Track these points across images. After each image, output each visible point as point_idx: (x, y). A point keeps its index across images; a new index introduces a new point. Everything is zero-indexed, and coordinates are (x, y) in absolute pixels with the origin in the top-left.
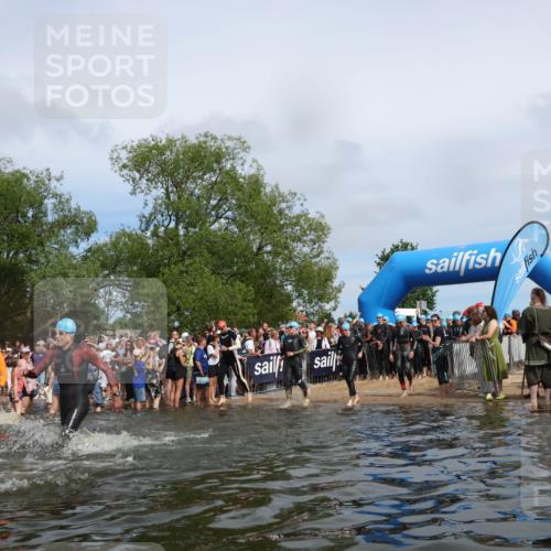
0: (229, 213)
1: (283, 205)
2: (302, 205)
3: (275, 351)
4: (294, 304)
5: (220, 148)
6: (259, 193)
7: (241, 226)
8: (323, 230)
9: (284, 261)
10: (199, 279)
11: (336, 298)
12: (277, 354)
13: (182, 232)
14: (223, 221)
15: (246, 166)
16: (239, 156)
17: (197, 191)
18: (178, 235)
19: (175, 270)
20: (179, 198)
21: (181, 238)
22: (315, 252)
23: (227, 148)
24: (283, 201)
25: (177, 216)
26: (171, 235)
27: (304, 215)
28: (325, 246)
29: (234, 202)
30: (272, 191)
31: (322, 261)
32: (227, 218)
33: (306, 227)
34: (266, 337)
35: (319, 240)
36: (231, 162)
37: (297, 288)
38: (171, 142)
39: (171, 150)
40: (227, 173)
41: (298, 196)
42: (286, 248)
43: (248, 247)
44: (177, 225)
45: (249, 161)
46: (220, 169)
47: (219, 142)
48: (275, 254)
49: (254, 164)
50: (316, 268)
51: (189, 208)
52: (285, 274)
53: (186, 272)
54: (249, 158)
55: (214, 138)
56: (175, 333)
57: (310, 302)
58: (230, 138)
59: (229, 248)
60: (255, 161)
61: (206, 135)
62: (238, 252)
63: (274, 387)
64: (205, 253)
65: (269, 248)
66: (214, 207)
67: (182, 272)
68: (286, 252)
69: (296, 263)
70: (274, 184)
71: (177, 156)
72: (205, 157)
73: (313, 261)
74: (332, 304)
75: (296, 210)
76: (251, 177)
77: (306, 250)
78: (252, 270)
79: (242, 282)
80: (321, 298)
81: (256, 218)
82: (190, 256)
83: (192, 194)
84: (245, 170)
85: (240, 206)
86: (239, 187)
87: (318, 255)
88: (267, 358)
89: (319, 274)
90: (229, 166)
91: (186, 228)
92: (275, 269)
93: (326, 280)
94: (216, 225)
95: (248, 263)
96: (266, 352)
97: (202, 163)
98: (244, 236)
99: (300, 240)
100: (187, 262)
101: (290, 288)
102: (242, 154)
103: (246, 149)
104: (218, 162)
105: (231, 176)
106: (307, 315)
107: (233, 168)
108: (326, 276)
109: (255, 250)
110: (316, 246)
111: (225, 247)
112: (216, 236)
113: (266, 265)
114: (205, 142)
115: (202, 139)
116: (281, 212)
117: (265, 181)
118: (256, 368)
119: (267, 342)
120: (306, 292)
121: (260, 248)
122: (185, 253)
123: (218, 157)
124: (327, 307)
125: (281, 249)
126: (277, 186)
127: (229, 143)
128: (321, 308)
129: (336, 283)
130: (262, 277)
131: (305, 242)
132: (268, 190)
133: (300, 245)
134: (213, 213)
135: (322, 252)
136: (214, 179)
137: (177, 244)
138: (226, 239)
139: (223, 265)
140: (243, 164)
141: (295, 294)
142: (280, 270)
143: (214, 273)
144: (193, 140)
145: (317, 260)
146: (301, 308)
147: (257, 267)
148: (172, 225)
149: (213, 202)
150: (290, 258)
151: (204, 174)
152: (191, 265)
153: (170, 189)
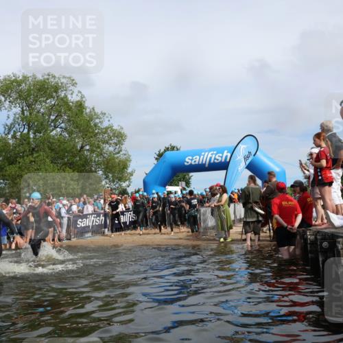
0: (63, 125)
1: (97, 121)
2: (109, 121)
3: (90, 212)
4: (103, 183)
5: (58, 84)
6: (82, 112)
7: (70, 133)
8: (122, 137)
9: (97, 156)
10: (42, 166)
11: (129, 179)
12: (92, 214)
13: (32, 136)
14: (58, 130)
15: (74, 95)
16: (70, 89)
17: (42, 110)
18: (29, 138)
19: (27, 160)
20: (30, 114)
21: (31, 140)
22: (117, 151)
23: (62, 83)
24: (97, 118)
25: (28, 125)
26: (25, 138)
27: (110, 127)
28: (123, 147)
29: (66, 117)
30: (90, 112)
31: (121, 156)
32: (61, 128)
33: (111, 134)
34: (85, 203)
35: (119, 143)
36: (64, 92)
37: (105, 173)
38: (25, 78)
39: (26, 84)
40: (62, 99)
41: (107, 115)
42: (99, 147)
43: (74, 146)
44: (29, 131)
45: (76, 92)
46: (57, 97)
47: (57, 80)
48: (92, 151)
49: (80, 95)
50: (117, 161)
51: (37, 121)
52: (98, 164)
53: (34, 162)
54: (76, 90)
55: (54, 77)
56: (26, 200)
57: (114, 182)
58: (64, 77)
59: (62, 147)
60: (80, 92)
61: (49, 75)
62: (68, 149)
63: (90, 234)
64: (47, 150)
65: (88, 147)
66: (53, 121)
67: (31, 162)
68: (99, 150)
69: (104, 157)
70: (91, 107)
71: (29, 87)
72: (48, 88)
73: (116, 156)
74: (127, 183)
75: (106, 124)
76: (77, 102)
77: (111, 149)
78: (77, 161)
79: (70, 168)
80: (120, 179)
81: (80, 129)
82: (37, 152)
83: (38, 112)
84: (73, 98)
85: (69, 121)
86: (70, 109)
87: (119, 153)
88: (86, 216)
89: (119, 164)
90: (63, 95)
91: (34, 133)
92: (91, 160)
93: (123, 168)
94: (54, 132)
95: (74, 156)
96: (85, 213)
97: (46, 92)
98: (72, 139)
99: (107, 143)
100: (35, 155)
101: (101, 172)
102: (72, 88)
103: (74, 84)
104: (56, 92)
105: (64, 101)
106: (111, 190)
107: (66, 96)
108: (124, 166)
109: (79, 148)
110: (117, 147)
111: (59, 146)
112: (54, 139)
113: (86, 158)
114: (48, 79)
115: (46, 77)
116: (96, 125)
117: (86, 105)
118: (78, 222)
119: (86, 207)
120: (110, 175)
121: (82, 147)
122: (33, 149)
123: (56, 89)
124: (124, 185)
125: (95, 148)
126: (93, 109)
127: (63, 80)
128: (120, 185)
129: (129, 170)
130: (83, 166)
131: (111, 144)
132: (88, 110)
133: (107, 146)
134: (52, 124)
135: (121, 151)
136: (53, 103)
137: (29, 143)
138: (61, 141)
139: (58, 158)
140: (72, 94)
141: (104, 176)
142: (95, 162)
143: (52, 162)
144: (40, 77)
145: (118, 155)
146: (108, 185)
147: (80, 159)
148: (26, 131)
149: (53, 117)
150: (101, 154)
151: (47, 99)
152: (37, 157)
153: (24, 108)
